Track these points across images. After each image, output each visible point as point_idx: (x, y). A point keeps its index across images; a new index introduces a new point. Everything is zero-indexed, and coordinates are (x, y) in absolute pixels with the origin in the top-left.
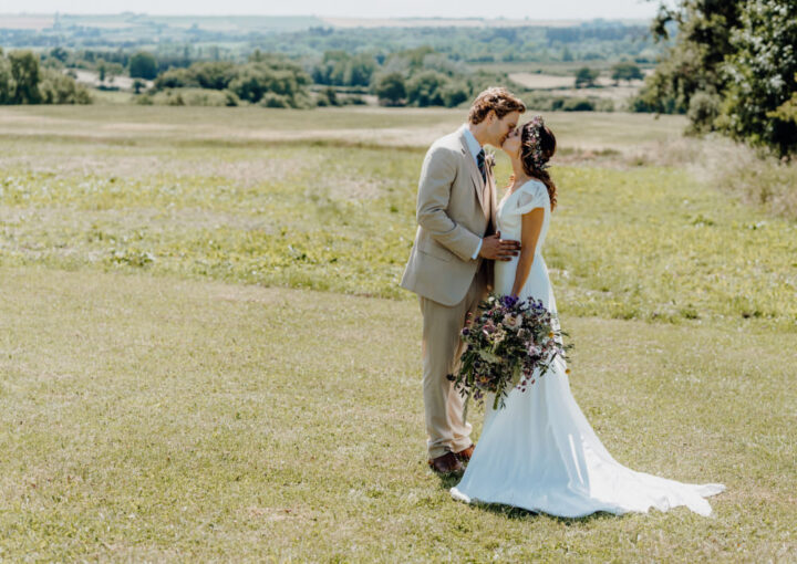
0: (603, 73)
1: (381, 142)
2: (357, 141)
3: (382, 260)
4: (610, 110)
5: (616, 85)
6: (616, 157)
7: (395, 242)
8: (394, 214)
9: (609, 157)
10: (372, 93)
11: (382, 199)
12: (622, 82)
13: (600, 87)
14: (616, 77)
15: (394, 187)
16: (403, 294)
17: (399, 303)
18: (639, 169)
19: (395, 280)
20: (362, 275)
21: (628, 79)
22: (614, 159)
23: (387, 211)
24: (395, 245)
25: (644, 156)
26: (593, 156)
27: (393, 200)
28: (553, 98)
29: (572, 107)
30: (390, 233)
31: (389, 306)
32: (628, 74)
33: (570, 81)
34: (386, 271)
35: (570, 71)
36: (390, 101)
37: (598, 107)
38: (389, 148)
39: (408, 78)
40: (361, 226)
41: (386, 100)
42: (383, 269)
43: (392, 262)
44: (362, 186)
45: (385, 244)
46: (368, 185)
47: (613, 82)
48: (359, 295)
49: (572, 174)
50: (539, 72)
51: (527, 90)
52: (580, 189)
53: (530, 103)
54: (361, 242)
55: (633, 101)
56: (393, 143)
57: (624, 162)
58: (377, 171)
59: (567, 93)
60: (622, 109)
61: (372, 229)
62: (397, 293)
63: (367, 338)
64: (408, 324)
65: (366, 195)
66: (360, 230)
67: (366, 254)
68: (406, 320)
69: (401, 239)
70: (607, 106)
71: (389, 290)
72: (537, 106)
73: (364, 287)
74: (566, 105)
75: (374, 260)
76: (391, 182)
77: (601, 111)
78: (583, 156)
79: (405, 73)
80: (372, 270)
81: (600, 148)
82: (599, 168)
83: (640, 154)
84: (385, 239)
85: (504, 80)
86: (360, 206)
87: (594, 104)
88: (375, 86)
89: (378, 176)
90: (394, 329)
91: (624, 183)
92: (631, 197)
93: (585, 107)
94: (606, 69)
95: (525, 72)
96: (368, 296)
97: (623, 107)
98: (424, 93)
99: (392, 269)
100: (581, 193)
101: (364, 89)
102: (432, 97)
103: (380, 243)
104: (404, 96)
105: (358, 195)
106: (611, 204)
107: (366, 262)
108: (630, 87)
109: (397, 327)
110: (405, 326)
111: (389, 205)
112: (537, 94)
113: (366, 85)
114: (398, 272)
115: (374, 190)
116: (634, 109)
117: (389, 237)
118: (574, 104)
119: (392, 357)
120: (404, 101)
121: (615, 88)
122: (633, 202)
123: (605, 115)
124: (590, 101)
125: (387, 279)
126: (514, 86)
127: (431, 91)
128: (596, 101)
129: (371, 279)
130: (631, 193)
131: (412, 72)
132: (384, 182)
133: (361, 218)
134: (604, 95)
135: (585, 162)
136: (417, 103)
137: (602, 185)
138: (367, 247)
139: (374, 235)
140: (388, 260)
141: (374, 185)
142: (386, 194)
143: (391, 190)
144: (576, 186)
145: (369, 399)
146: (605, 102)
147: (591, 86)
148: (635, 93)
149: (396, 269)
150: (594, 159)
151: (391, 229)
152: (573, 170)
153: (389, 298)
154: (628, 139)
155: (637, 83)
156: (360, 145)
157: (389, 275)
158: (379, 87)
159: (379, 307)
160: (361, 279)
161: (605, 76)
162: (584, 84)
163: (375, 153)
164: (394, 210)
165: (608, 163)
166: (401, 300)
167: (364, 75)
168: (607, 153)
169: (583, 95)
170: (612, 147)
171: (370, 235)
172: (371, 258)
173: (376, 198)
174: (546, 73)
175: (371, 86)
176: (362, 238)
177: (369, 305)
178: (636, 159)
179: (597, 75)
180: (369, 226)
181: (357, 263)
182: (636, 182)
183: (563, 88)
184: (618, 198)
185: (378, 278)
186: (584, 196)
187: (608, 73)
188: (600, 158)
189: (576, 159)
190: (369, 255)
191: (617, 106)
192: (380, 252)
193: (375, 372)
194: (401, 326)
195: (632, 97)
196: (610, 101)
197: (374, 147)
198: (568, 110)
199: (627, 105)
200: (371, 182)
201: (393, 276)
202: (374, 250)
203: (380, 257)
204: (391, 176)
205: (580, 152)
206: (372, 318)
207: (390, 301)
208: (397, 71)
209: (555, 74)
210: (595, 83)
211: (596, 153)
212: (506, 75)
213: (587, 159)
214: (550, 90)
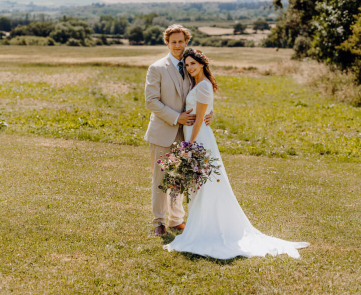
0: (248, 26)
1: (130, 64)
2: (117, 63)
3: (128, 125)
4: (253, 46)
5: (255, 33)
6: (255, 71)
7: (135, 116)
8: (136, 101)
9: (252, 71)
10: (125, 38)
11: (130, 94)
12: (259, 31)
13: (247, 34)
14: (255, 29)
15: (136, 88)
16: (139, 143)
17: (136, 148)
18: (267, 77)
19: (135, 136)
20: (117, 133)
21: (262, 29)
22: (254, 72)
23: (133, 100)
24: (136, 117)
25: (270, 70)
26: (243, 70)
27: (136, 94)
28: (221, 40)
29: (232, 44)
30: (134, 111)
31: (131, 150)
32: (262, 27)
33: (231, 31)
34: (130, 131)
35: (231, 26)
36: (135, 42)
37: (246, 44)
38: (134, 67)
39: (145, 30)
40: (118, 108)
41: (133, 42)
42: (129, 130)
43: (134, 126)
44: (120, 87)
45: (130, 117)
46: (122, 86)
47: (254, 31)
48: (115, 144)
49: (231, 80)
50: (214, 26)
51: (208, 36)
52: (236, 88)
53: (209, 43)
54: (117, 116)
55: (265, 41)
56: (136, 64)
57: (259, 73)
58: (127, 79)
59: (229, 37)
60: (259, 46)
61: (124, 109)
62: (136, 142)
63: (119, 166)
64: (141, 159)
65: (121, 91)
66: (118, 110)
67: (120, 122)
68: (140, 156)
69: (139, 114)
70: (250, 44)
71: (131, 141)
72: (213, 44)
73: (119, 139)
74: (229, 43)
75: (124, 125)
76: (134, 85)
77: (248, 46)
78: (238, 70)
79: (143, 27)
80: (122, 130)
81: (247, 66)
82: (246, 76)
83: (268, 69)
84: (130, 114)
85: (196, 30)
86: (118, 97)
87: (244, 43)
88: (127, 34)
89: (128, 81)
90: (133, 162)
91: (259, 84)
92: (262, 92)
93: (239, 44)
94: (250, 25)
95: (207, 26)
96: (120, 144)
97: (259, 44)
98: (153, 38)
99: (134, 130)
100: (236, 90)
101: (122, 36)
102: (158, 40)
103: (128, 117)
104: (143, 40)
105: (117, 92)
106: (252, 95)
107: (120, 126)
108: (263, 34)
109: (135, 161)
110: (139, 159)
111: (133, 97)
112: (213, 38)
113: (122, 33)
114: (137, 132)
115: (125, 89)
116: (265, 45)
117: (132, 113)
118: (234, 42)
119: (132, 175)
120: (143, 42)
121: (255, 35)
122: (263, 94)
123: (249, 49)
124: (242, 41)
125: (130, 135)
126: (201, 33)
127: (157, 37)
128: (245, 41)
129: (122, 135)
130: (262, 90)
131: (147, 27)
132: (131, 84)
133: (118, 104)
134: (249, 38)
135: (238, 73)
136: (149, 43)
137: (247, 85)
138: (120, 118)
139: (125, 112)
140: (131, 126)
141: (126, 86)
142: (132, 91)
143: (135, 89)
144: (234, 86)
145: (118, 197)
146: (250, 42)
147: (242, 33)
148: (266, 37)
149: (136, 130)
150: (243, 72)
151: (134, 109)
152: (232, 78)
153: (131, 145)
154: (262, 61)
155: (267, 32)
156: (119, 65)
157: (131, 133)
158: (129, 35)
159: (126, 150)
160: (116, 135)
161: (250, 28)
162: (238, 33)
163: (126, 70)
164: (136, 99)
165: (251, 74)
166: (138, 146)
167: (122, 28)
168: (250, 69)
169: (238, 38)
170: (254, 66)
171: (122, 112)
172: (122, 124)
173: (127, 93)
174: (218, 27)
175: (125, 34)
176: (118, 114)
177: (120, 149)
178: (266, 72)
179: (245, 27)
180: (122, 107)
181: (115, 127)
182: (265, 84)
183: (228, 35)
184: (256, 92)
185: (126, 135)
186: (238, 91)
187: (251, 26)
188: (246, 71)
189: (234, 72)
190: (121, 123)
191: (256, 44)
192: (127, 121)
193: (122, 184)
194: (137, 160)
195: (264, 39)
196: (252, 41)
197: (126, 66)
198: (230, 46)
199: (261, 43)
200: (124, 84)
201: (134, 133)
202: (124, 120)
203: (127, 123)
204: (135, 81)
205: (236, 68)
206: (121, 155)
208: (139, 26)
209: (223, 27)
210: (245, 32)
211: (245, 69)
212: (197, 28)
213: (239, 72)
214: (220, 36)
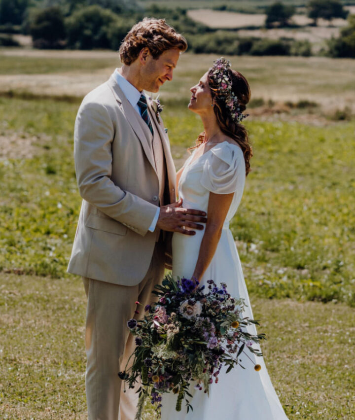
0: (299, 10)
1: (36, 91)
2: (7, 89)
3: (37, 230)
4: (307, 54)
5: (314, 25)
6: (314, 110)
7: (51, 209)
8: (51, 176)
9: (306, 110)
10: (25, 33)
11: (36, 158)
12: (321, 22)
13: (295, 27)
14: (314, 15)
15: (50, 145)
16: (61, 271)
17: (56, 281)
18: (340, 125)
19: (51, 254)
20: (13, 248)
21: (328, 17)
22: (311, 113)
23: (43, 172)
24: (53, 213)
25: (347, 109)
26: (287, 109)
27: (50, 159)
28: (238, 39)
29: (262, 50)
30: (47, 198)
31: (45, 286)
32: (328, 12)
33: (260, 19)
34: (41, 244)
35: (260, 8)
36: (46, 42)
37: (293, 50)
38: (46, 97)
39: (68, 15)
40: (12, 190)
41: (39, 41)
42: (38, 241)
43: (48, 233)
44: (13, 143)
45: (40, 212)
46: (20, 142)
47: (310, 21)
48: (9, 272)
49: (262, 130)
50: (223, 9)
51: (208, 30)
52: (271, 148)
53: (212, 45)
54: (11, 209)
55: (334, 44)
56: (49, 92)
57: (323, 115)
58: (31, 125)
59: (256, 34)
60: (322, 53)
61: (25, 193)
62: (55, 269)
63: (19, 322)
64: (67, 306)
65: (18, 153)
66: (12, 195)
67: (17, 224)
68: (65, 302)
69: (60, 206)
70: (303, 49)
71: (45, 266)
72: (220, 49)
73: (16, 262)
74: (255, 47)
75: (26, 230)
76: (47, 138)
77: (296, 55)
78: (275, 108)
79: (65, 9)
80: (24, 242)
81: (295, 99)
82: (293, 122)
83: (342, 107)
84: (40, 205)
85: (182, 18)
86: (11, 166)
87: (288, 47)
88: (28, 24)
89: (32, 130)
90: (50, 313)
91: (322, 141)
92: (330, 157)
93: (279, 50)
94: (303, 6)
95: (206, 8)
96: (19, 273)
97: (322, 50)
98: (88, 32)
99: (48, 241)
100: (272, 152)
101: (17, 28)
102: (97, 37)
103: (34, 211)
104: (63, 38)
105: (8, 154)
106: (307, 165)
107: (18, 233)
108: (331, 26)
109: (54, 311)
110: (63, 308)
111: (45, 165)
112: (220, 35)
113: (19, 22)
114: (56, 245)
115: (26, 148)
116: (336, 53)
117: (44, 203)
118: (265, 45)
119: (48, 345)
120: (63, 42)
121: (313, 29)
122: (333, 163)
123: (300, 59)
124: (284, 43)
125: (42, 253)
126: (193, 24)
127: (95, 31)
128: (291, 43)
129: (23, 253)
130: (331, 153)
131: (73, 8)
132: (39, 138)
133: (12, 181)
134: (300, 36)
135: (276, 115)
136: (78, 44)
137: (296, 142)
138: (19, 215)
139: (27, 201)
140: (43, 231)
141: (28, 142)
142: (42, 152)
143: (47, 148)
144: (268, 144)
145: (20, 394)
146: (300, 44)
147: (285, 25)
148: (337, 34)
149: (53, 241)
150: (287, 112)
151: (47, 193)
152: (263, 125)
153: (44, 275)
154: (327, 88)
155: (340, 23)
156: (10, 95)
157: (44, 249)
158: (33, 26)
159: (34, 286)
160: (11, 252)
161: (301, 13)
162: (276, 23)
163: (27, 104)
164: (50, 172)
165: (304, 117)
166: (59, 278)
167: (16, 11)
168: (303, 105)
169: (275, 35)
170: (310, 98)
171: (22, 200)
172: (23, 228)
173: (30, 156)
174: (231, 10)
175: (24, 24)
176: (13, 205)
177: (21, 284)
178: (338, 112)
179: (292, 12)
180: (21, 190)
181: (7, 234)
182: (337, 140)
183: (252, 28)
184: (315, 158)
185: (32, 252)
186: (276, 156)
187: (304, 10)
188: (293, 111)
189: (266, 111)
190: (21, 224)
191: (315, 49)
192: (35, 221)
193: (27, 363)
194: (58, 309)
195: (333, 39)
196: (307, 43)
197: (27, 96)
198: (258, 53)
199: (327, 48)
200: (24, 137)
201: (50, 249)
202: (28, 219)
203: (34, 226)
204: (48, 130)
205: (271, 103)
206: (24, 298)
207: (45, 279)
208: (55, 5)
209: (242, 12)
210: (290, 21)
211: (290, 105)
212: (184, 12)
213: (279, 112)
214: (236, 30)
